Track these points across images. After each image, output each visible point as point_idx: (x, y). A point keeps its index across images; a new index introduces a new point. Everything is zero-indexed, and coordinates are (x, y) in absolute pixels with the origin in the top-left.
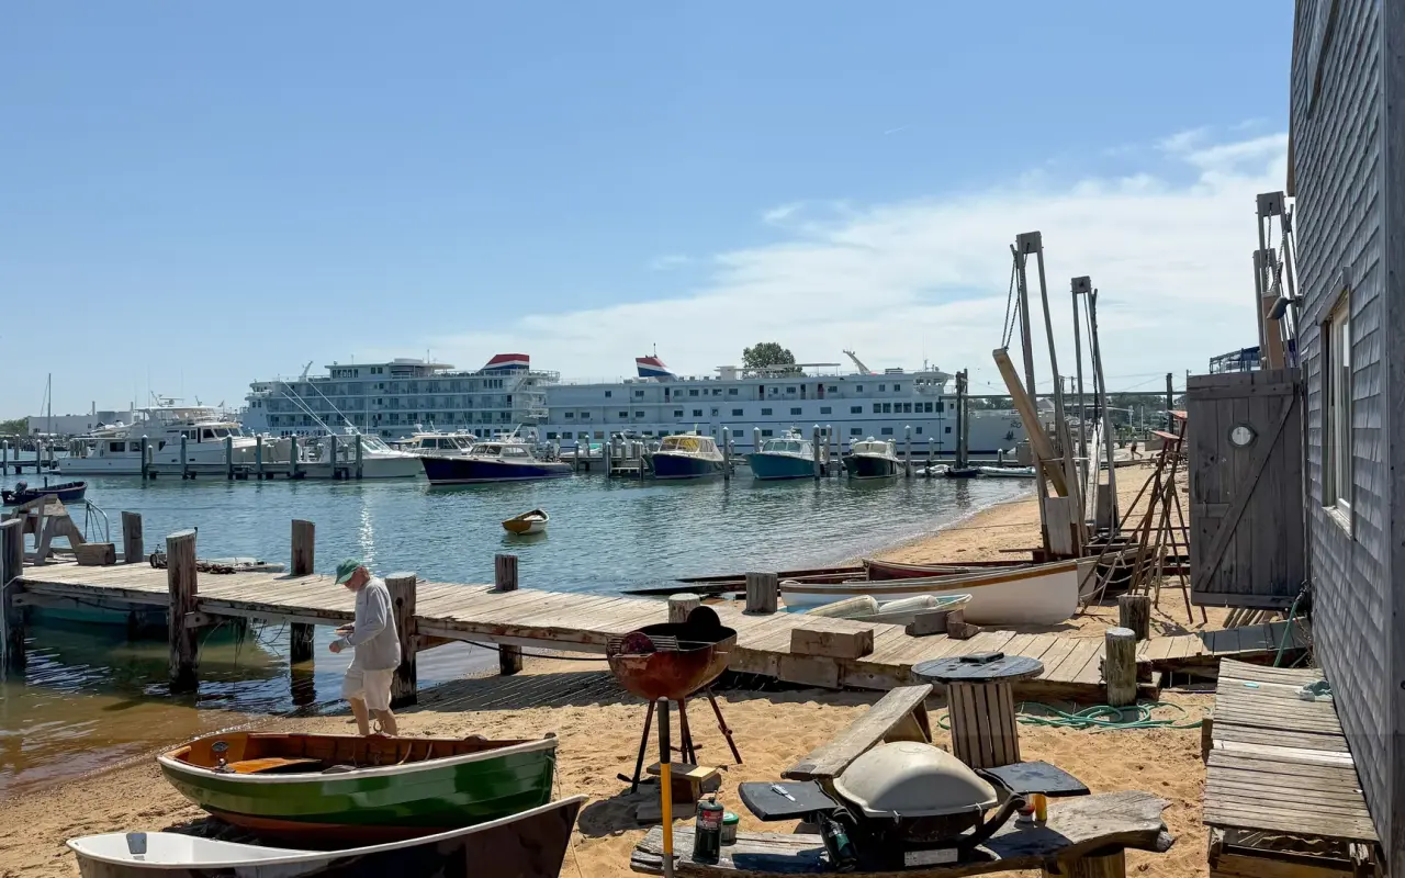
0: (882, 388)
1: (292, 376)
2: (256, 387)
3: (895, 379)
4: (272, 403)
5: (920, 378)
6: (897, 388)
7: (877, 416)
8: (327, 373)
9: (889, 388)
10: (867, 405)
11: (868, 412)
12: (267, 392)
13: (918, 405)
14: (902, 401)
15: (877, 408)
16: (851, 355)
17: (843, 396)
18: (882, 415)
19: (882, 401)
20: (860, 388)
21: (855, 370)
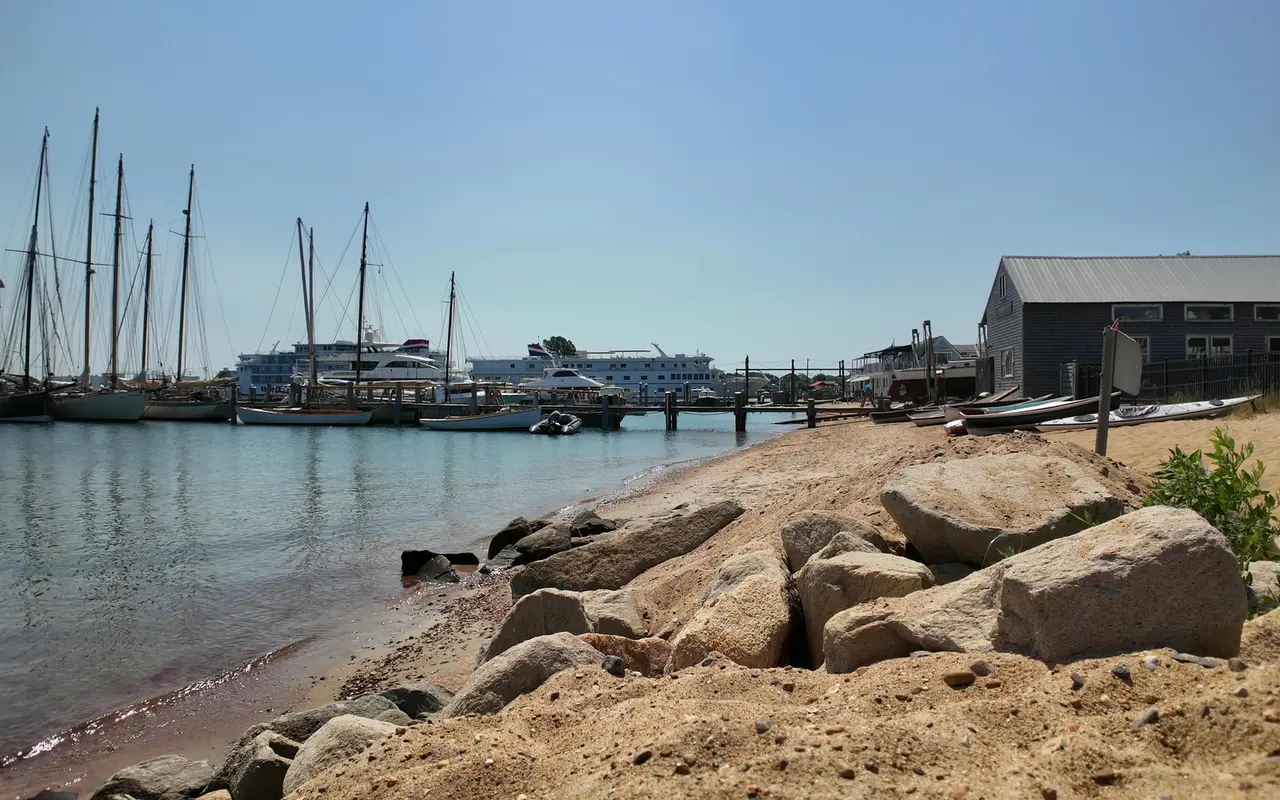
0: (676, 365)
1: (266, 351)
2: (243, 357)
3: (681, 361)
4: (254, 368)
5: (697, 361)
6: (684, 365)
7: (673, 381)
8: (293, 350)
9: (680, 365)
10: (667, 375)
11: (668, 378)
12: (251, 360)
13: (696, 376)
14: (688, 373)
15: (673, 377)
16: (656, 346)
17: (652, 370)
18: (676, 381)
19: (676, 373)
20: (663, 365)
21: (659, 355)
